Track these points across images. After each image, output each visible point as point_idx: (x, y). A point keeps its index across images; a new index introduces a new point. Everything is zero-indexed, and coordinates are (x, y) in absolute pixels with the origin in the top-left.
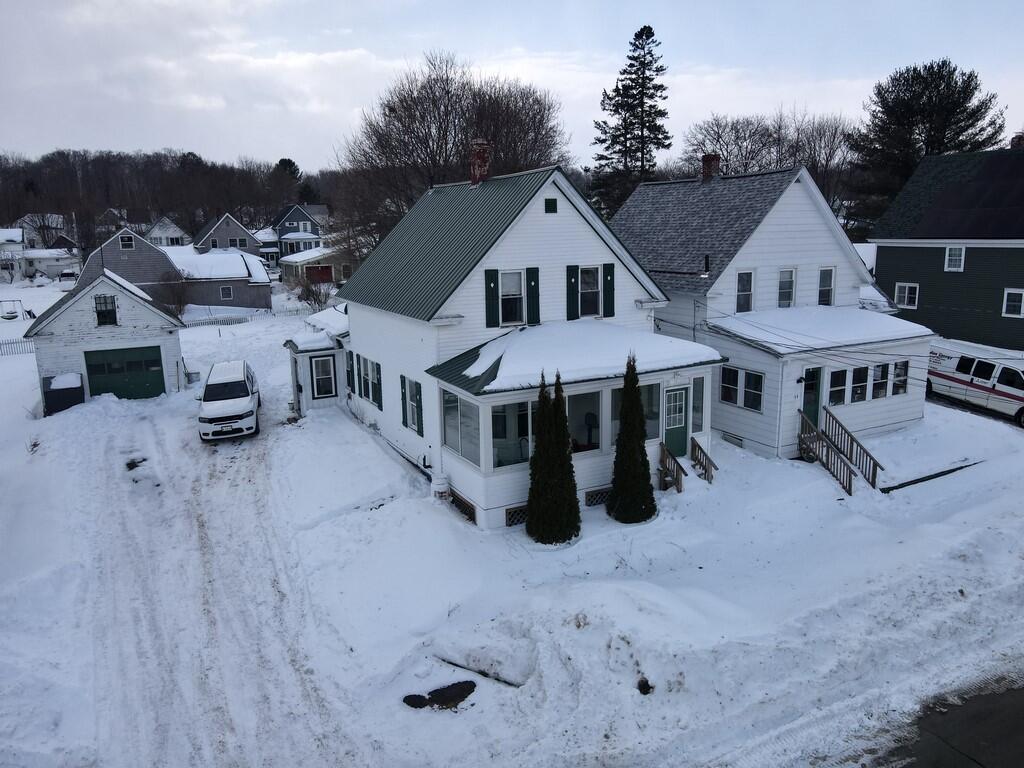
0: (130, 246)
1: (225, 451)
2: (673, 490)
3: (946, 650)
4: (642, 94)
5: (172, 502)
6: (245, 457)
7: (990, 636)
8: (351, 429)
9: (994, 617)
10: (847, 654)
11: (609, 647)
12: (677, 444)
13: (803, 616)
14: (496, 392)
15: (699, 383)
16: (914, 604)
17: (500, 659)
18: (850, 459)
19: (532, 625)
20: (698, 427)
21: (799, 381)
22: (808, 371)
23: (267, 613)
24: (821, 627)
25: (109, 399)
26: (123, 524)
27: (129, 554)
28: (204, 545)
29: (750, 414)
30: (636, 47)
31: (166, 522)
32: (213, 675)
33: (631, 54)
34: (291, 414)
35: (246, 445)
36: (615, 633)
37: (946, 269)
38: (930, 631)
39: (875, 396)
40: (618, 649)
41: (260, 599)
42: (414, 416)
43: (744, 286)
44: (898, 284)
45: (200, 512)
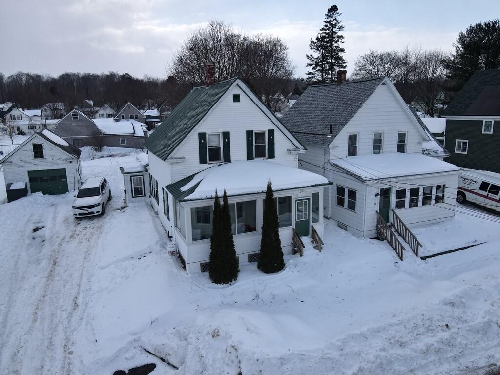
0: (77, 118)
1: (84, 223)
2: (298, 255)
3: (431, 362)
4: (331, 40)
5: (47, 250)
6: (92, 227)
7: (460, 354)
9: (465, 342)
10: (366, 363)
11: (226, 350)
12: (303, 229)
13: (343, 338)
14: (191, 200)
15: (316, 196)
16: (416, 332)
17: (170, 352)
18: (405, 240)
19: (189, 333)
20: (316, 220)
21: (376, 195)
22: (382, 190)
23: (65, 315)
24: (354, 344)
25: (39, 195)
26: (16, 262)
27: (11, 279)
28: (51, 276)
29: (350, 213)
30: (328, 16)
31: (38, 262)
32: (21, 351)
33: (326, 20)
34: (123, 205)
35: (95, 221)
36: (230, 342)
37: (483, 132)
38: (422, 350)
39: (424, 204)
40: (230, 352)
41: (64, 309)
42: (167, 210)
43: (352, 142)
44: (457, 140)
45: (57, 257)
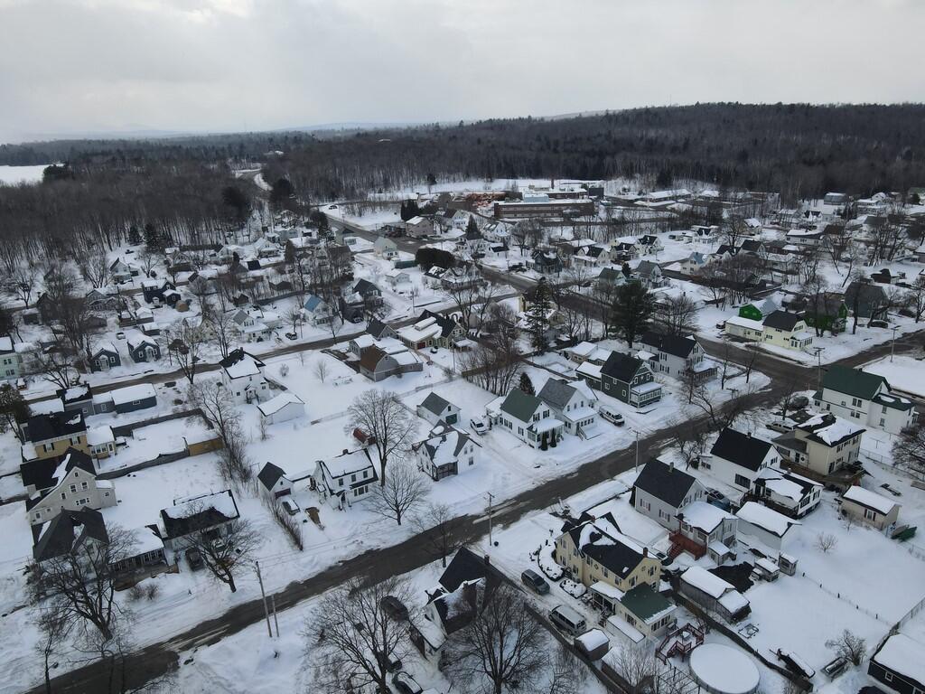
8: (503, 431)
42: (521, 431)
44: (606, 384)
